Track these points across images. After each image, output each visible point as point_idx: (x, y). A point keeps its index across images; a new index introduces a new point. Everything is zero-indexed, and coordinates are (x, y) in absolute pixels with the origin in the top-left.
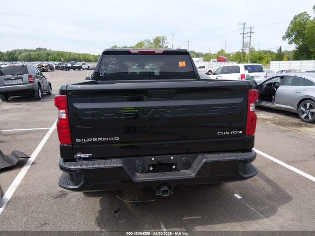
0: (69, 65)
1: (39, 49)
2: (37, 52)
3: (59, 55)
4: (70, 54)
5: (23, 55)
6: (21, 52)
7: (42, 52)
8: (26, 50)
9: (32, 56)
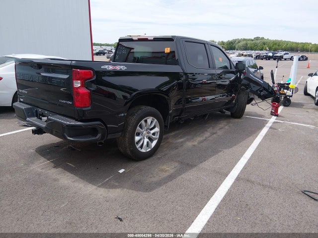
0: (271, 54)
1: (257, 38)
2: (254, 42)
3: (276, 44)
4: (287, 43)
5: (241, 44)
6: (239, 41)
7: (258, 41)
8: (244, 40)
9: (248, 45)
